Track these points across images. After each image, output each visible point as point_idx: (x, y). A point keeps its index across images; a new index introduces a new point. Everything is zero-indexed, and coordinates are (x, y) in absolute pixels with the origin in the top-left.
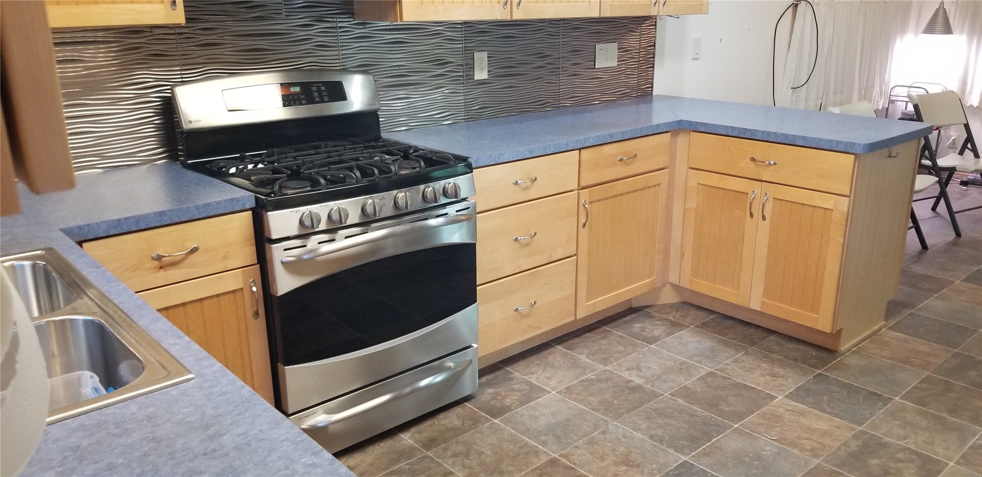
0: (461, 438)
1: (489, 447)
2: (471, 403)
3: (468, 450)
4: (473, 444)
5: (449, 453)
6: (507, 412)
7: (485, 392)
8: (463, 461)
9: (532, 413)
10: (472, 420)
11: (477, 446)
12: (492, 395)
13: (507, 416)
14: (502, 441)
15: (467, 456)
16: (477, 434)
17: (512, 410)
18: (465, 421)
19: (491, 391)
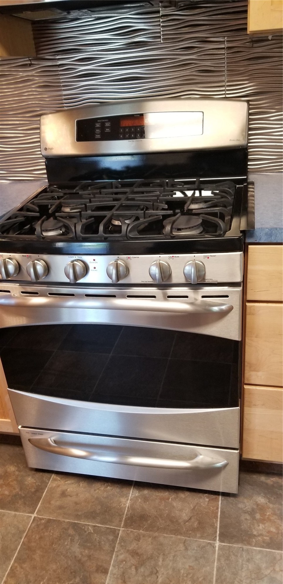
0: (165, 537)
1: (170, 572)
2: (225, 502)
3: (151, 557)
4: (164, 554)
5: (133, 546)
6: (242, 541)
7: (254, 498)
8: (130, 567)
9: (264, 566)
10: (199, 523)
11: (163, 561)
12: (255, 507)
13: (235, 547)
14: (190, 576)
15: (142, 563)
16: (181, 545)
17: (249, 544)
18: (193, 520)
19: (261, 500)
